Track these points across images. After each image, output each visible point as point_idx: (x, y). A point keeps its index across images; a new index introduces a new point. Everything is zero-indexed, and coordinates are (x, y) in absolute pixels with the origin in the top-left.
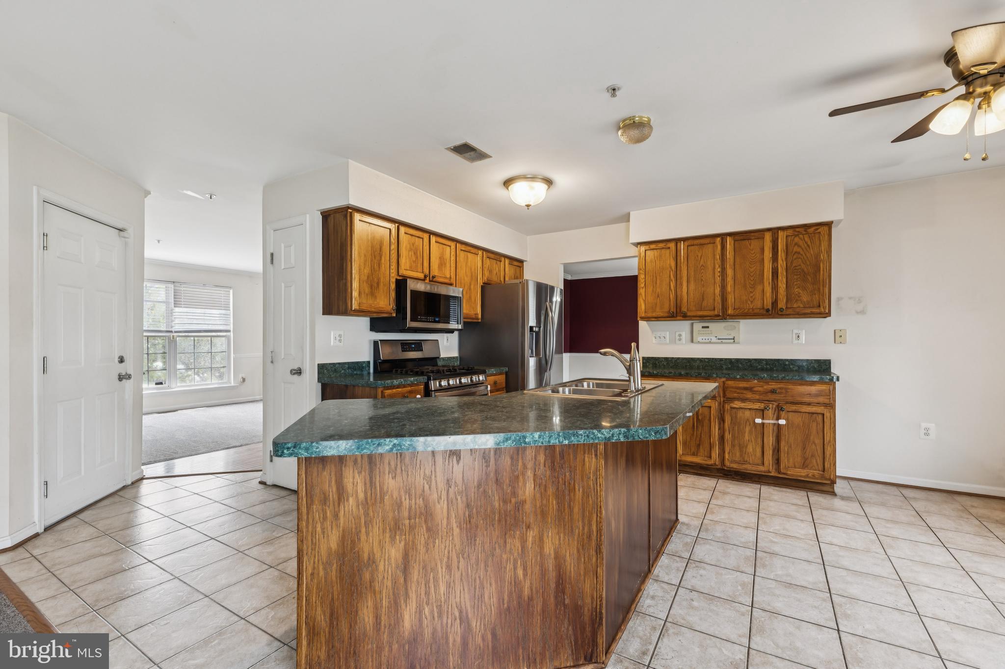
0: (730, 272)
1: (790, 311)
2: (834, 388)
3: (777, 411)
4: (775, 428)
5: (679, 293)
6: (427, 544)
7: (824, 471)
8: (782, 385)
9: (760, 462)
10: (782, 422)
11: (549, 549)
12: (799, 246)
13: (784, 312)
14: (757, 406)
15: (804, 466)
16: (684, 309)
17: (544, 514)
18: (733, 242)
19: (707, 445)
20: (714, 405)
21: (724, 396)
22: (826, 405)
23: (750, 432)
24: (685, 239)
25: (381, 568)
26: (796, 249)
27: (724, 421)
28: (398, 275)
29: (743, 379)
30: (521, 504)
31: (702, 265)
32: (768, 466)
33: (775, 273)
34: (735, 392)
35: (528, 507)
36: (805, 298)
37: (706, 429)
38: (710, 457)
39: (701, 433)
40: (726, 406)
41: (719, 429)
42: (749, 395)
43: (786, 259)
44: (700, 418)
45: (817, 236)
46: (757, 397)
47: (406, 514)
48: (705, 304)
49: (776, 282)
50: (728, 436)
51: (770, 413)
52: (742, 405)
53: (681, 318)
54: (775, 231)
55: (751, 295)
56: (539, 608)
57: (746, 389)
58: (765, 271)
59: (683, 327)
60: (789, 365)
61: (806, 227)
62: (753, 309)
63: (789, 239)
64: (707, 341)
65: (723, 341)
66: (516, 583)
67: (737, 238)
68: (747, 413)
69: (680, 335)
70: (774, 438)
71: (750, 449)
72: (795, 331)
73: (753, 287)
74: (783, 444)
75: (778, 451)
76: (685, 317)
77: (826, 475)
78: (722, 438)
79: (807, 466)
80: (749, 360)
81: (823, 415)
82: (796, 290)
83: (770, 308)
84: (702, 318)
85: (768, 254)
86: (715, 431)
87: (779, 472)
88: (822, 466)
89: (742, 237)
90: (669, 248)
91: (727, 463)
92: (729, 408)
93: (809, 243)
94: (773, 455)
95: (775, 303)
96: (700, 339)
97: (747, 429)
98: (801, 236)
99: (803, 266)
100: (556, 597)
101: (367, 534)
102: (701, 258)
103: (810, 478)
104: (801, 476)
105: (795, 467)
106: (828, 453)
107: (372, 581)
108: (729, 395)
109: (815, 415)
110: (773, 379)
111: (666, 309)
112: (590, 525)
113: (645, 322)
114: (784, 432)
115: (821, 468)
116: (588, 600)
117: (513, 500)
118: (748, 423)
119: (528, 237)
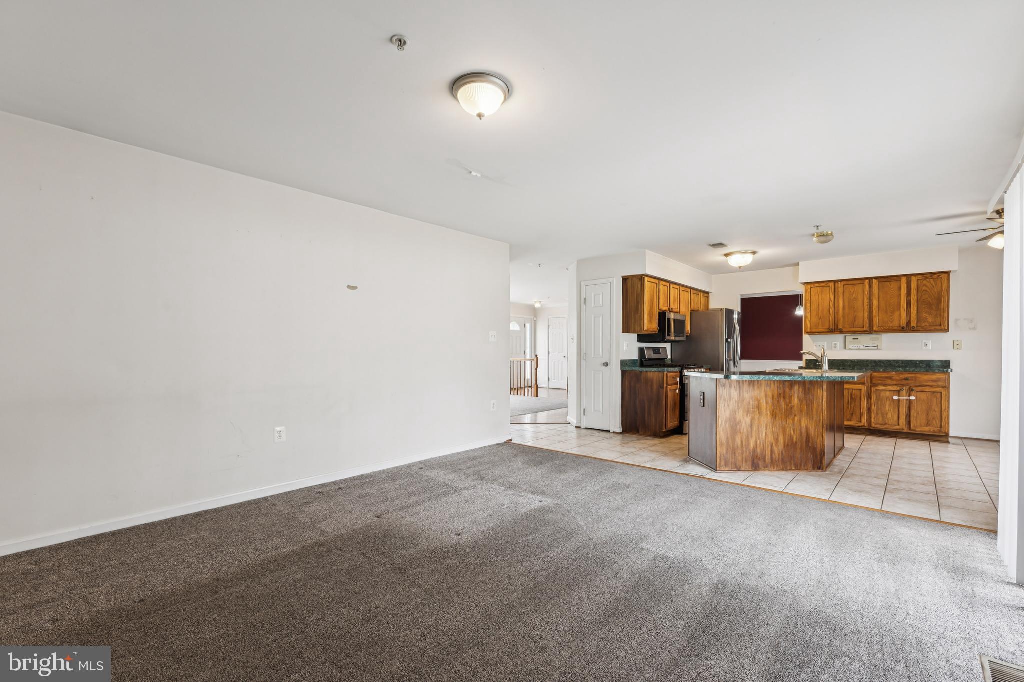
0: (875, 302)
1: (920, 328)
2: (949, 377)
3: (909, 391)
4: (908, 402)
5: (836, 316)
6: (759, 418)
7: (941, 427)
8: (913, 375)
9: (897, 423)
10: (913, 398)
11: (804, 424)
12: (926, 286)
13: (916, 329)
14: (895, 388)
15: (928, 425)
16: (841, 326)
17: (801, 411)
18: (878, 283)
19: (858, 414)
20: (864, 388)
21: (871, 382)
22: (943, 387)
23: (890, 405)
24: (841, 281)
25: (743, 424)
26: (924, 288)
27: (871, 398)
28: (659, 310)
29: (884, 371)
30: (792, 407)
31: (854, 298)
32: (903, 425)
33: (909, 304)
34: (880, 380)
35: (795, 408)
36: (930, 320)
37: (858, 403)
38: (861, 421)
39: (854, 406)
40: (873, 388)
41: (867, 403)
42: (889, 381)
43: (917, 294)
44: (854, 396)
45: (939, 280)
46: (895, 382)
47: (752, 407)
48: (856, 323)
49: (910, 310)
50: (874, 408)
51: (904, 392)
52: (884, 388)
53: (838, 333)
54: (909, 277)
55: (892, 317)
56: (800, 446)
57: (887, 378)
58: (902, 302)
59: (838, 338)
60: (919, 364)
61: (932, 274)
62: (892, 327)
63: (920, 281)
64: (856, 348)
65: (870, 348)
66: (791, 436)
67: (881, 280)
68: (888, 393)
69: (836, 344)
70: (907, 409)
71: (890, 415)
72: (924, 341)
73: (893, 312)
74: (913, 412)
75: (910, 416)
76: (841, 332)
77: (943, 430)
78: (869, 409)
79: (930, 425)
80: (889, 361)
81: (941, 393)
82: (924, 315)
83: (905, 326)
84: (854, 333)
85: (904, 291)
86: (865, 404)
87: (910, 429)
88: (940, 425)
89: (884, 280)
90: (829, 286)
91: (873, 425)
92: (875, 390)
93: (934, 284)
94: (906, 418)
95: (909, 323)
96: (851, 347)
97: (888, 403)
98: (928, 280)
99: (929, 299)
100: (806, 443)
101: (739, 412)
102: (853, 293)
103: (931, 432)
104: (925, 432)
105: (921, 426)
106: (944, 416)
107: (740, 429)
108: (874, 381)
109: (936, 393)
110: (906, 371)
111: (827, 326)
112: (820, 417)
113: (808, 335)
114: (914, 405)
115: (939, 425)
116: (819, 446)
117: (790, 405)
118: (888, 399)
119: (713, 276)
